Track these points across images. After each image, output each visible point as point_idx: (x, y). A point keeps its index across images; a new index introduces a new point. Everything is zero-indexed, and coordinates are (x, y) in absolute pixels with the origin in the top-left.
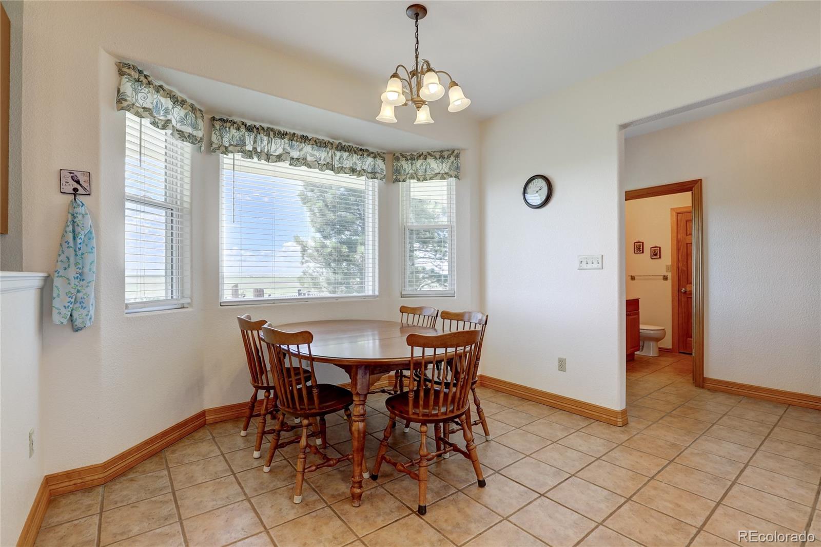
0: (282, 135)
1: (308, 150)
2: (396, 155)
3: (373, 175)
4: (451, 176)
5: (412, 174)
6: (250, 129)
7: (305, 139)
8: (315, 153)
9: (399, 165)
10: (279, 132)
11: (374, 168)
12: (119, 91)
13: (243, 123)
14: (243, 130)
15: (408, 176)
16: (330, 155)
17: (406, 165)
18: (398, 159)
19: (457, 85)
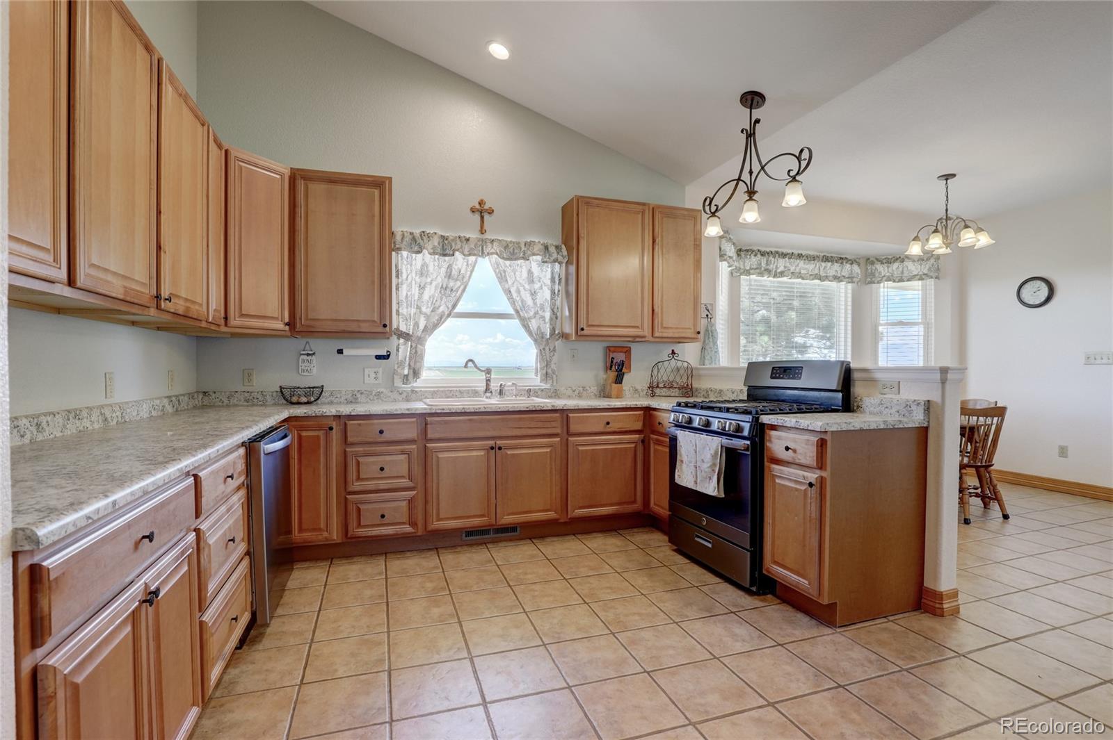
0: (784, 255)
1: (802, 265)
2: (871, 259)
3: (850, 279)
4: (932, 278)
5: (888, 276)
6: (763, 254)
7: (800, 256)
8: (807, 266)
9: (874, 268)
10: (783, 253)
11: (852, 273)
12: (720, 249)
13: (759, 251)
14: (759, 256)
15: (885, 278)
16: (818, 266)
17: (881, 269)
18: (872, 263)
19: (983, 230)
